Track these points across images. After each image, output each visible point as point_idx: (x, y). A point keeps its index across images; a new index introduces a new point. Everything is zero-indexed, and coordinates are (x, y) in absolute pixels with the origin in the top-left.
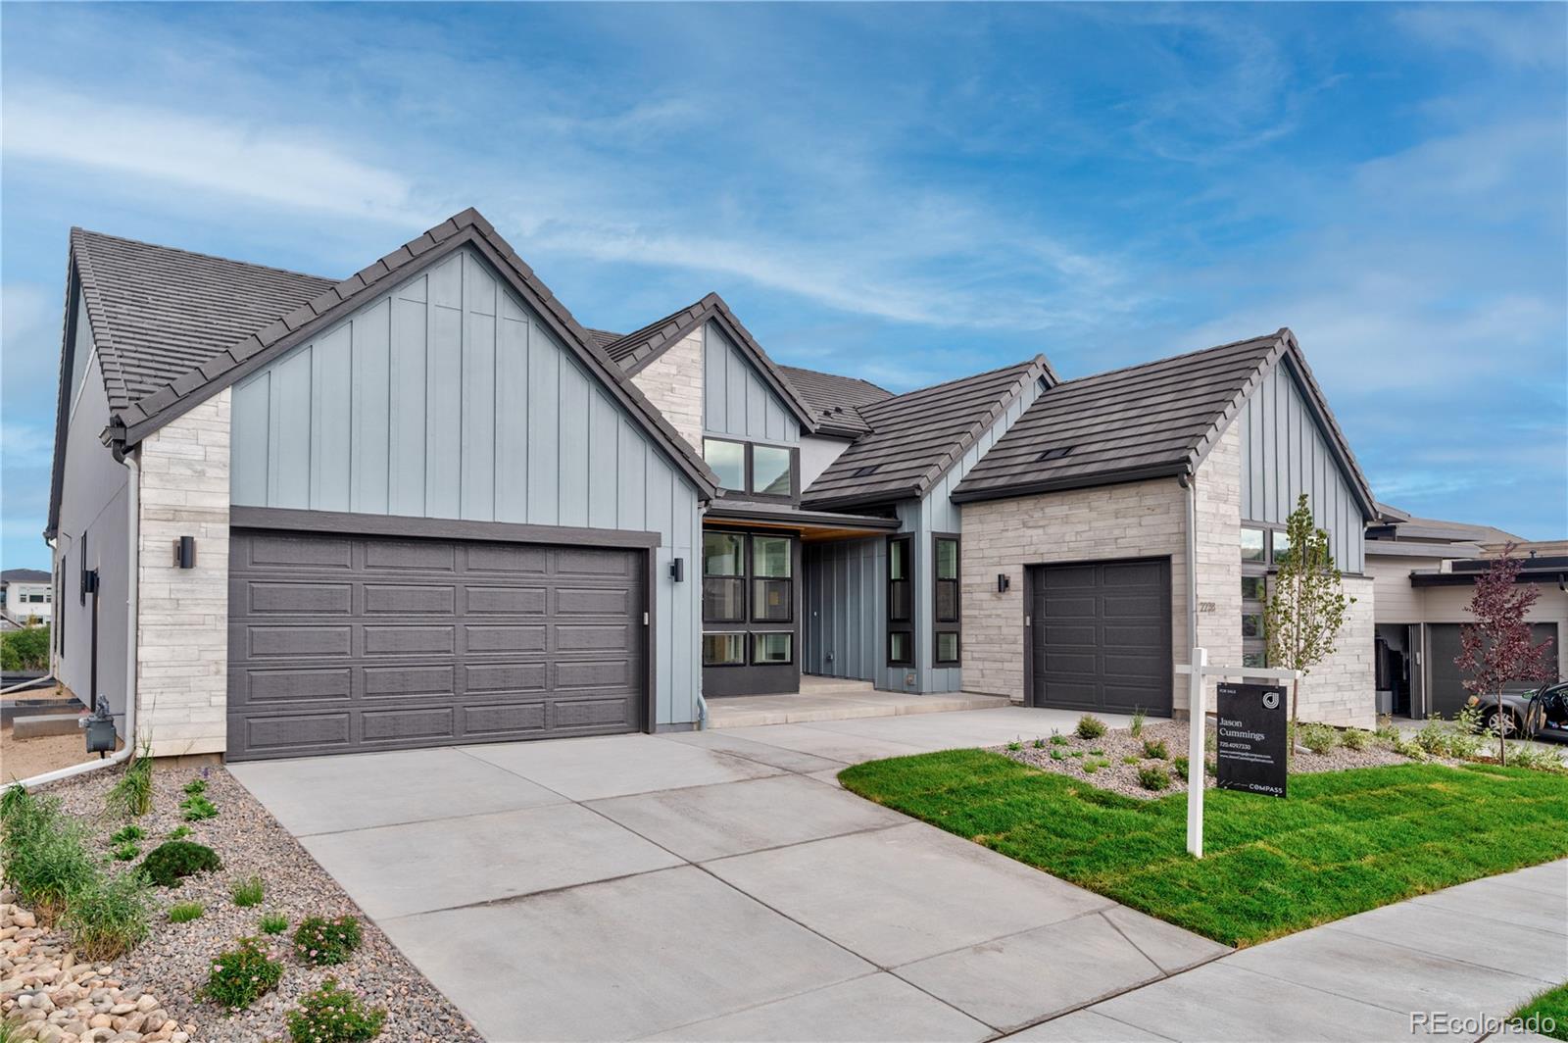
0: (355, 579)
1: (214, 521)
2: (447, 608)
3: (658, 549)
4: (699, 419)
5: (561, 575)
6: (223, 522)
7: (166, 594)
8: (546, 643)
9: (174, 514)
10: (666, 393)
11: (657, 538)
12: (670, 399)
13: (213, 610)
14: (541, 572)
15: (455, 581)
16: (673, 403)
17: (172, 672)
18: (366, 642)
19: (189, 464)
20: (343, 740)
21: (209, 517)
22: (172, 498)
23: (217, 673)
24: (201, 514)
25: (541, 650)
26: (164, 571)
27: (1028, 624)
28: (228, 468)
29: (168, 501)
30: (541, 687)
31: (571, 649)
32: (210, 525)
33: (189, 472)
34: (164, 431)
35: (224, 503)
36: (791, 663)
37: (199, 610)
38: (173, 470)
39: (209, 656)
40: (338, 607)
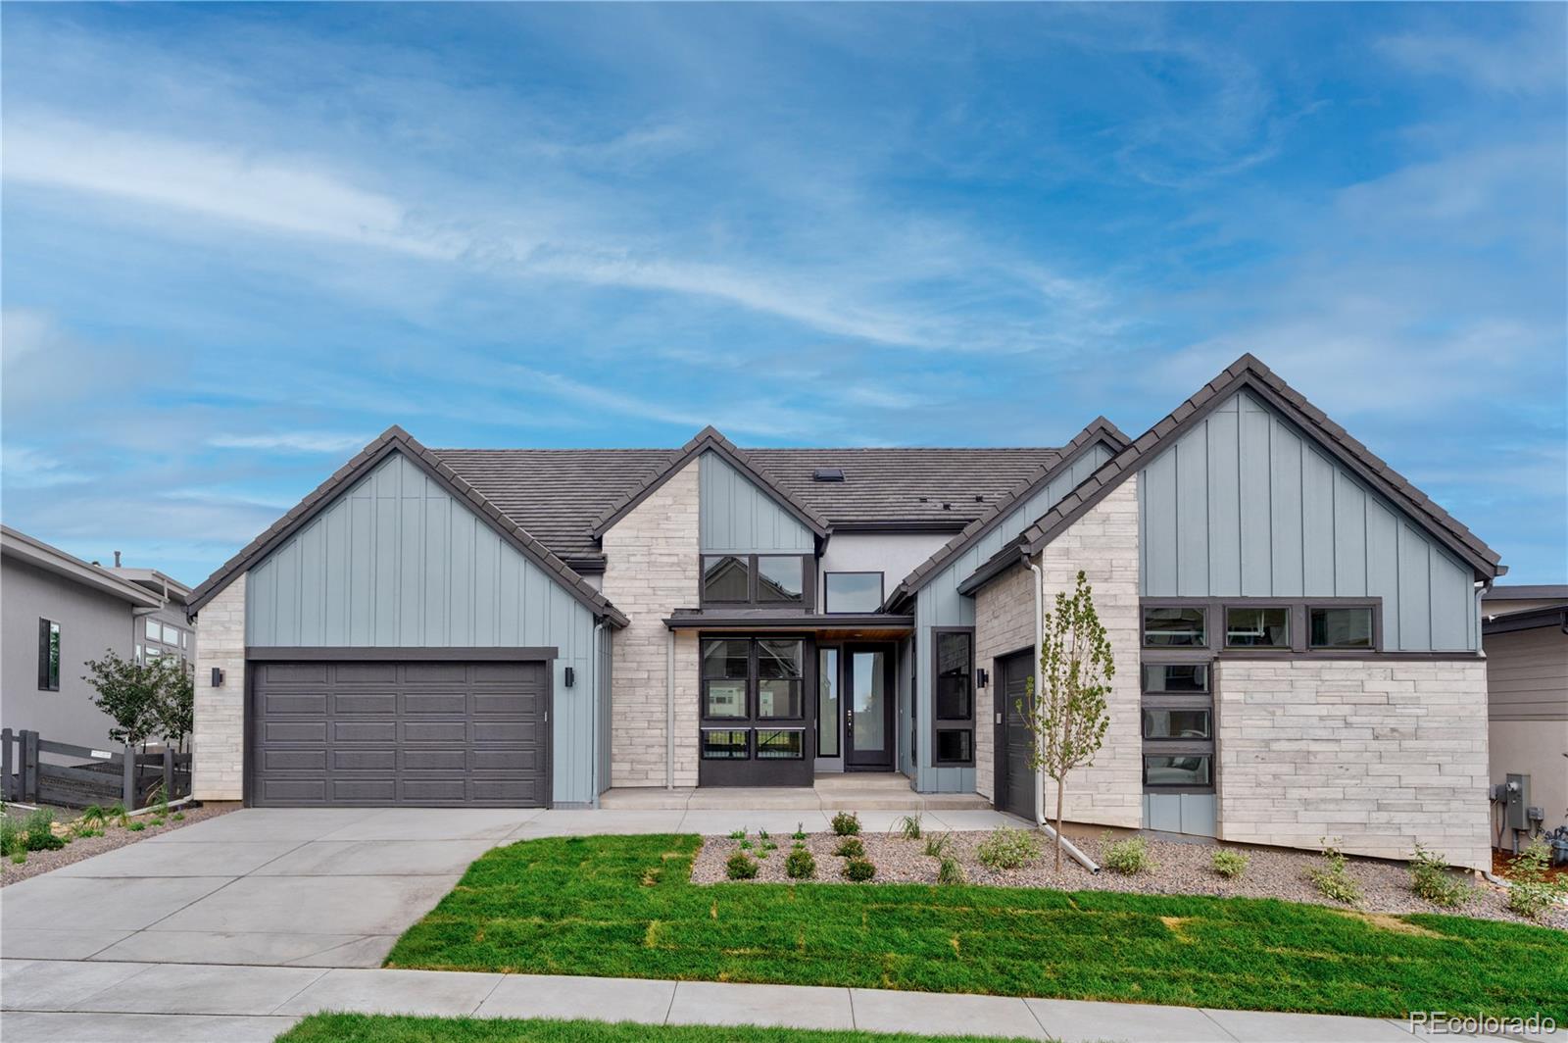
0: (328, 691)
1: (235, 658)
2: (390, 710)
3: (555, 661)
4: (695, 541)
5: (478, 684)
6: (240, 657)
7: (209, 703)
8: (466, 735)
9: (214, 654)
10: (661, 522)
11: (553, 652)
12: (664, 526)
13: (234, 712)
14: (462, 682)
15: (396, 690)
16: (668, 529)
17: (213, 750)
18: (336, 733)
19: (222, 624)
20: (321, 798)
21: (233, 655)
22: (213, 645)
23: (237, 751)
24: (228, 654)
25: (462, 740)
26: (209, 689)
27: (999, 721)
28: (243, 625)
29: (211, 647)
30: (462, 769)
31: (487, 740)
32: (233, 660)
33: (222, 629)
34: (209, 605)
35: (240, 646)
36: (803, 759)
37: (227, 712)
38: (214, 628)
39: (232, 740)
40: (318, 709)
